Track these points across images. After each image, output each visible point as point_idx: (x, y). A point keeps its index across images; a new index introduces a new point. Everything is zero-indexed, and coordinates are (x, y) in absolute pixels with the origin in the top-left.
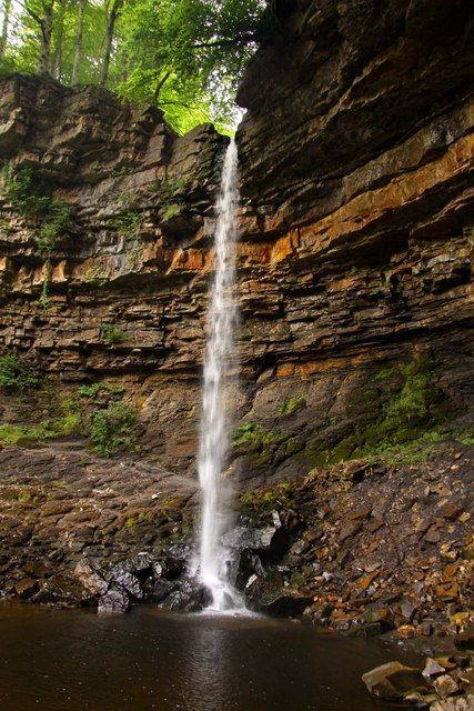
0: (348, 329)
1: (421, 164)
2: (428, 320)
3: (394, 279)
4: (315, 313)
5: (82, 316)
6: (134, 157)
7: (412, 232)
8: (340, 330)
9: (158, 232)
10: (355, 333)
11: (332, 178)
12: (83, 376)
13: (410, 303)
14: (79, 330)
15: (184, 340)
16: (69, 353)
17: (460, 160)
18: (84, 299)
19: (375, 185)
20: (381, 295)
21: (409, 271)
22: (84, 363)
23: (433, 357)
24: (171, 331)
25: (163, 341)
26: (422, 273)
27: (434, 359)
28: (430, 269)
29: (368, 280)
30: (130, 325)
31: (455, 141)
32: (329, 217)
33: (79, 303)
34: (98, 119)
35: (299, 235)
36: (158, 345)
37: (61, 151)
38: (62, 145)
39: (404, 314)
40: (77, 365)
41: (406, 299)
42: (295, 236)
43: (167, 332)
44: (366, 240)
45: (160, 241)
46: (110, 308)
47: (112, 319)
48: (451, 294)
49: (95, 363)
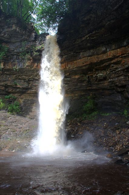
0: (76, 87)
1: (101, 54)
2: (95, 87)
3: (88, 77)
4: (68, 82)
5: (6, 77)
6: (27, 38)
7: (95, 68)
8: (74, 87)
9: (31, 58)
10: (77, 88)
11: (78, 52)
12: (5, 93)
13: (92, 83)
14: (5, 81)
15: (34, 86)
16: (2, 87)
17: (110, 55)
18: (7, 73)
19: (89, 56)
20: (85, 80)
21: (92, 76)
22: (5, 90)
23: (95, 95)
24: (30, 83)
25: (28, 86)
26: (96, 77)
27: (95, 96)
28: (97, 76)
29: (82, 76)
30: (19, 81)
31: (109, 51)
32: (76, 61)
33: (6, 74)
34: (18, 26)
35: (67, 64)
36: (27, 87)
37: (7, 33)
38: (7, 31)
39: (90, 85)
40: (4, 90)
41: (91, 82)
42: (66, 64)
43: (29, 83)
44: (84, 68)
45: (32, 61)
46: (15, 76)
47: (15, 79)
48: (102, 82)
49: (9, 90)
